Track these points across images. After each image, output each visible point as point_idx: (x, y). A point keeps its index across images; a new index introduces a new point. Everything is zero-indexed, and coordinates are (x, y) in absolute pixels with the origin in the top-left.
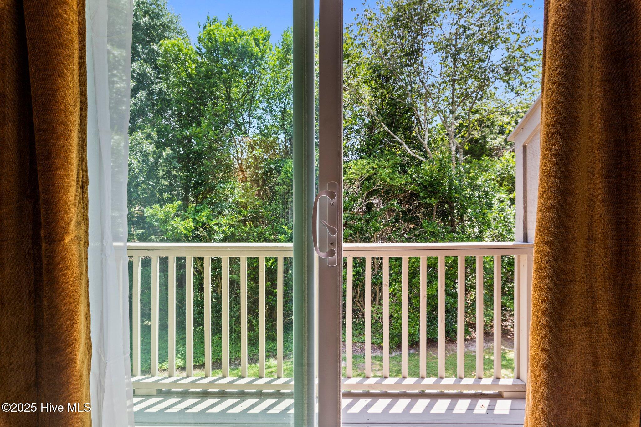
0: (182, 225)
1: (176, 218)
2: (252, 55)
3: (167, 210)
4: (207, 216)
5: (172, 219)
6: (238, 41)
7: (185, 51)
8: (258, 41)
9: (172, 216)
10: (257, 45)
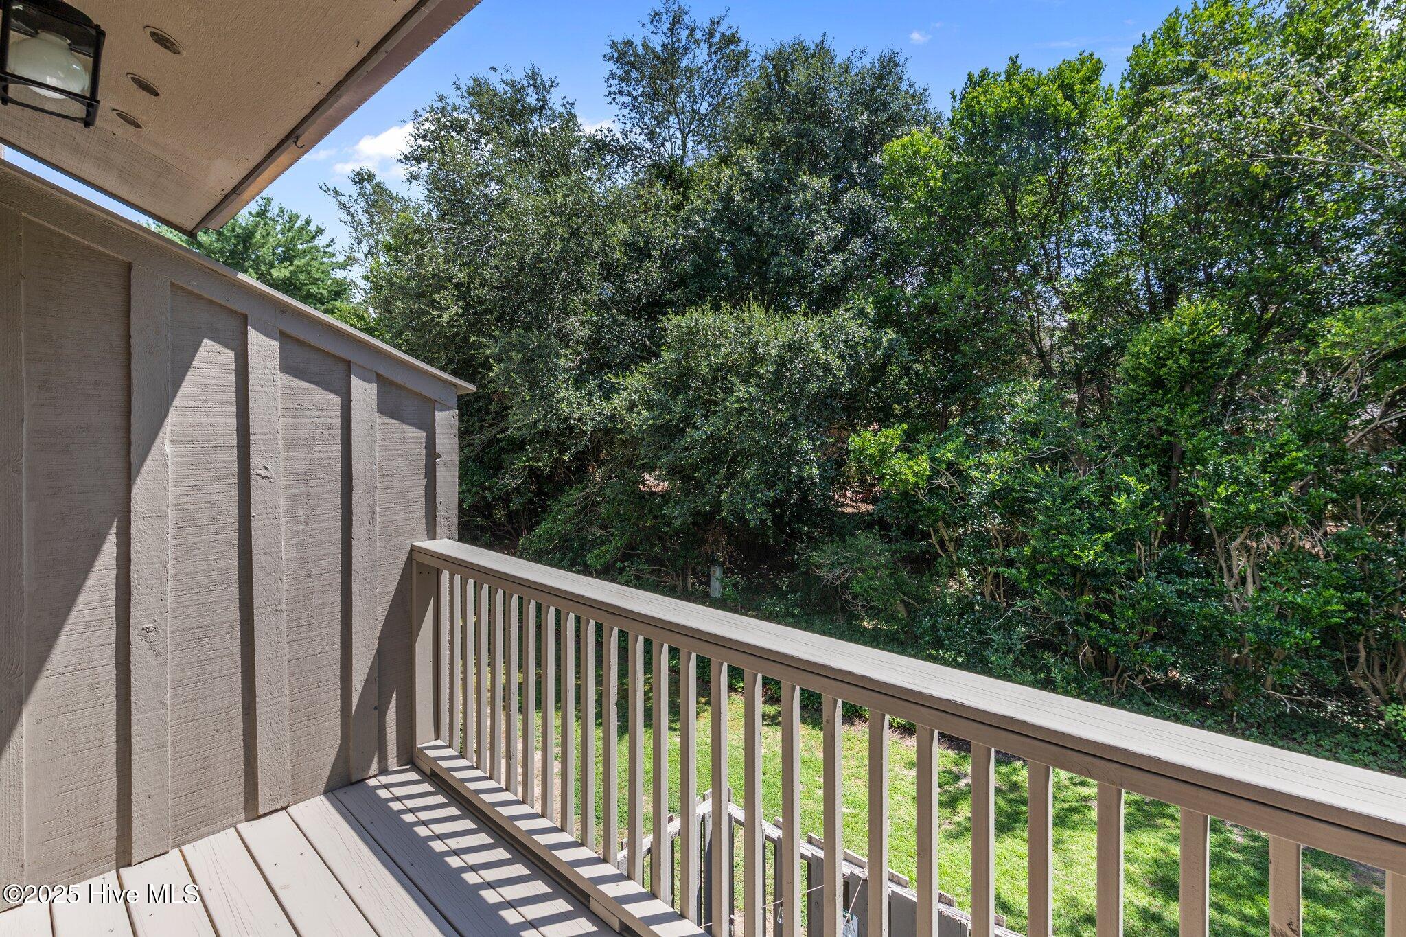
0: (910, 467)
1: (900, 455)
2: (1057, 120)
3: (883, 440)
4: (958, 452)
5: (892, 456)
6: (1026, 101)
7: (924, 150)
8: (1072, 89)
9: (893, 450)
10: (1068, 98)
